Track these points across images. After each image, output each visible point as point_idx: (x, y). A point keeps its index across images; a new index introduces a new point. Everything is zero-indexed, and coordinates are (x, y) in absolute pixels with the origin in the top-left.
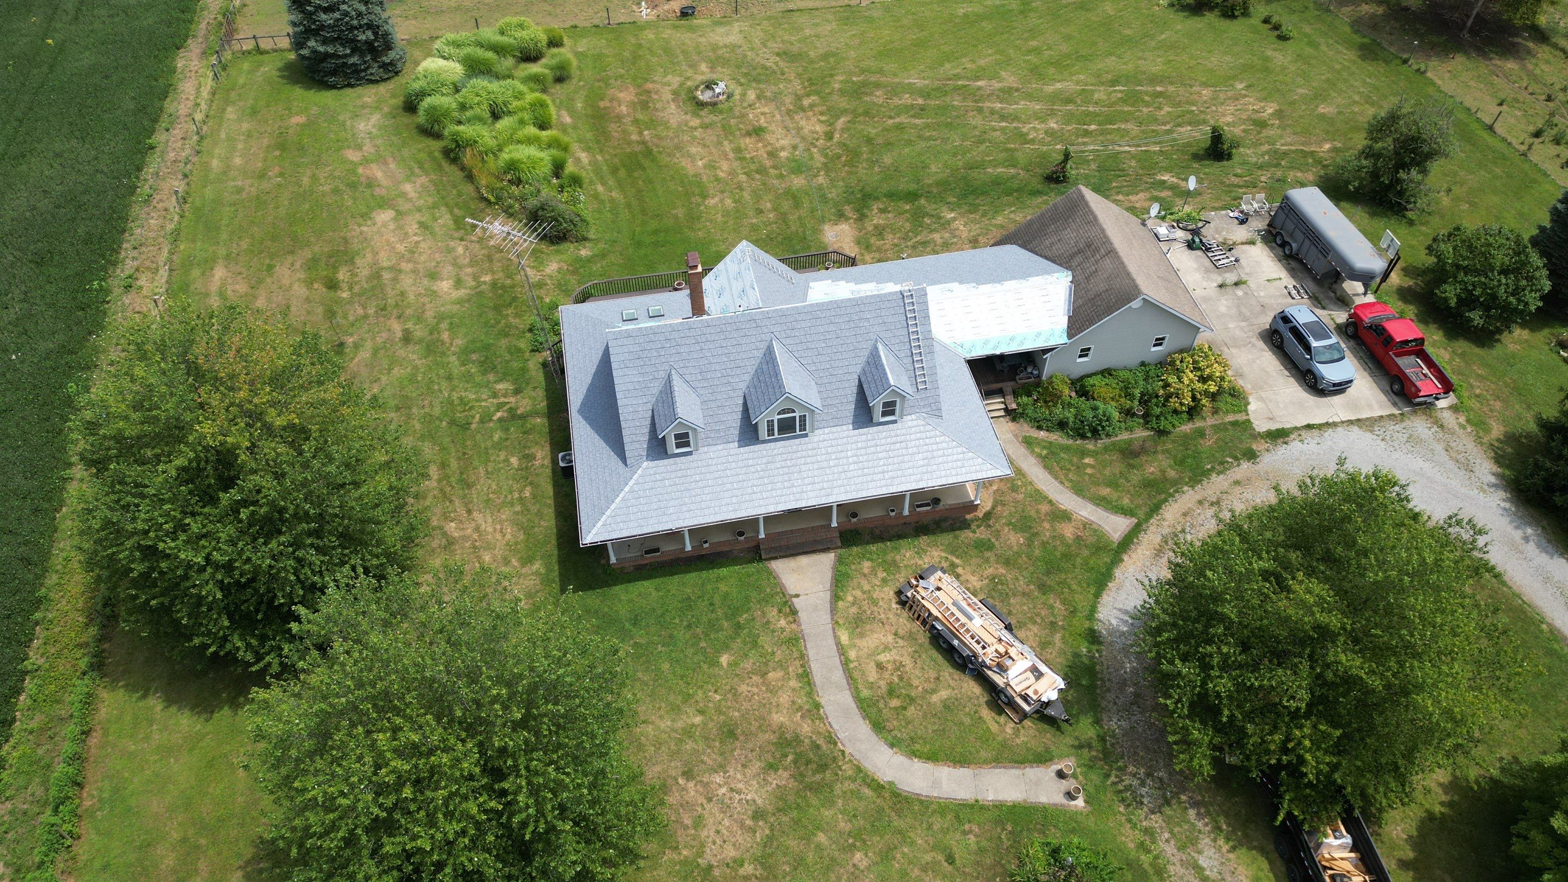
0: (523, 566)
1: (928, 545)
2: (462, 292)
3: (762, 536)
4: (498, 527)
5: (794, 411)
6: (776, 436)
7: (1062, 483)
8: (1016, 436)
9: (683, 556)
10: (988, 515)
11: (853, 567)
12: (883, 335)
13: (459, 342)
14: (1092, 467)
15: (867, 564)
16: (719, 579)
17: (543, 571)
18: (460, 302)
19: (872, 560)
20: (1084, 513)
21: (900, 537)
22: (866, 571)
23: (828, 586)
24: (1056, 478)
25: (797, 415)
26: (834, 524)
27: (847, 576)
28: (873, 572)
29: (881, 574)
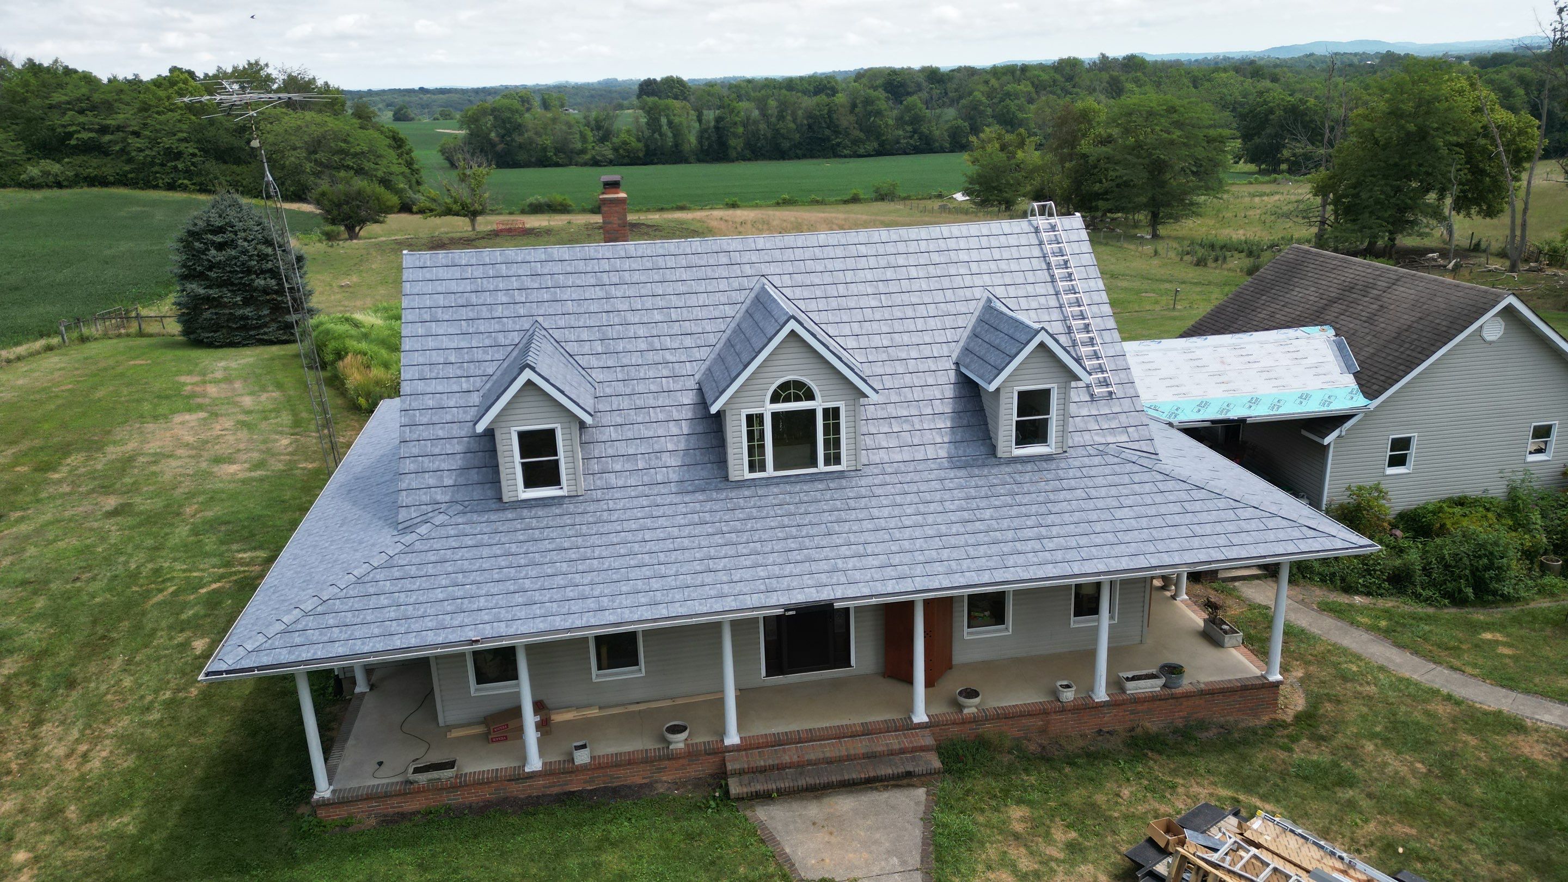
0: (89, 819)
1: (1174, 772)
2: (257, 474)
3: (733, 738)
4: (84, 748)
5: (810, 396)
6: (770, 471)
7: (1452, 668)
8: (1302, 602)
9: (516, 790)
10: (1307, 719)
11: (981, 819)
12: (1000, 292)
13: (209, 514)
14: (1510, 646)
15: (1017, 814)
16: (605, 843)
17: (131, 829)
18: (244, 482)
19: (1030, 803)
20: (1547, 718)
21: (1093, 757)
22: (1018, 827)
23: (915, 859)
24: (1438, 663)
25: (818, 405)
26: (920, 716)
27: (967, 838)
28: (1039, 828)
29: (1061, 835)
